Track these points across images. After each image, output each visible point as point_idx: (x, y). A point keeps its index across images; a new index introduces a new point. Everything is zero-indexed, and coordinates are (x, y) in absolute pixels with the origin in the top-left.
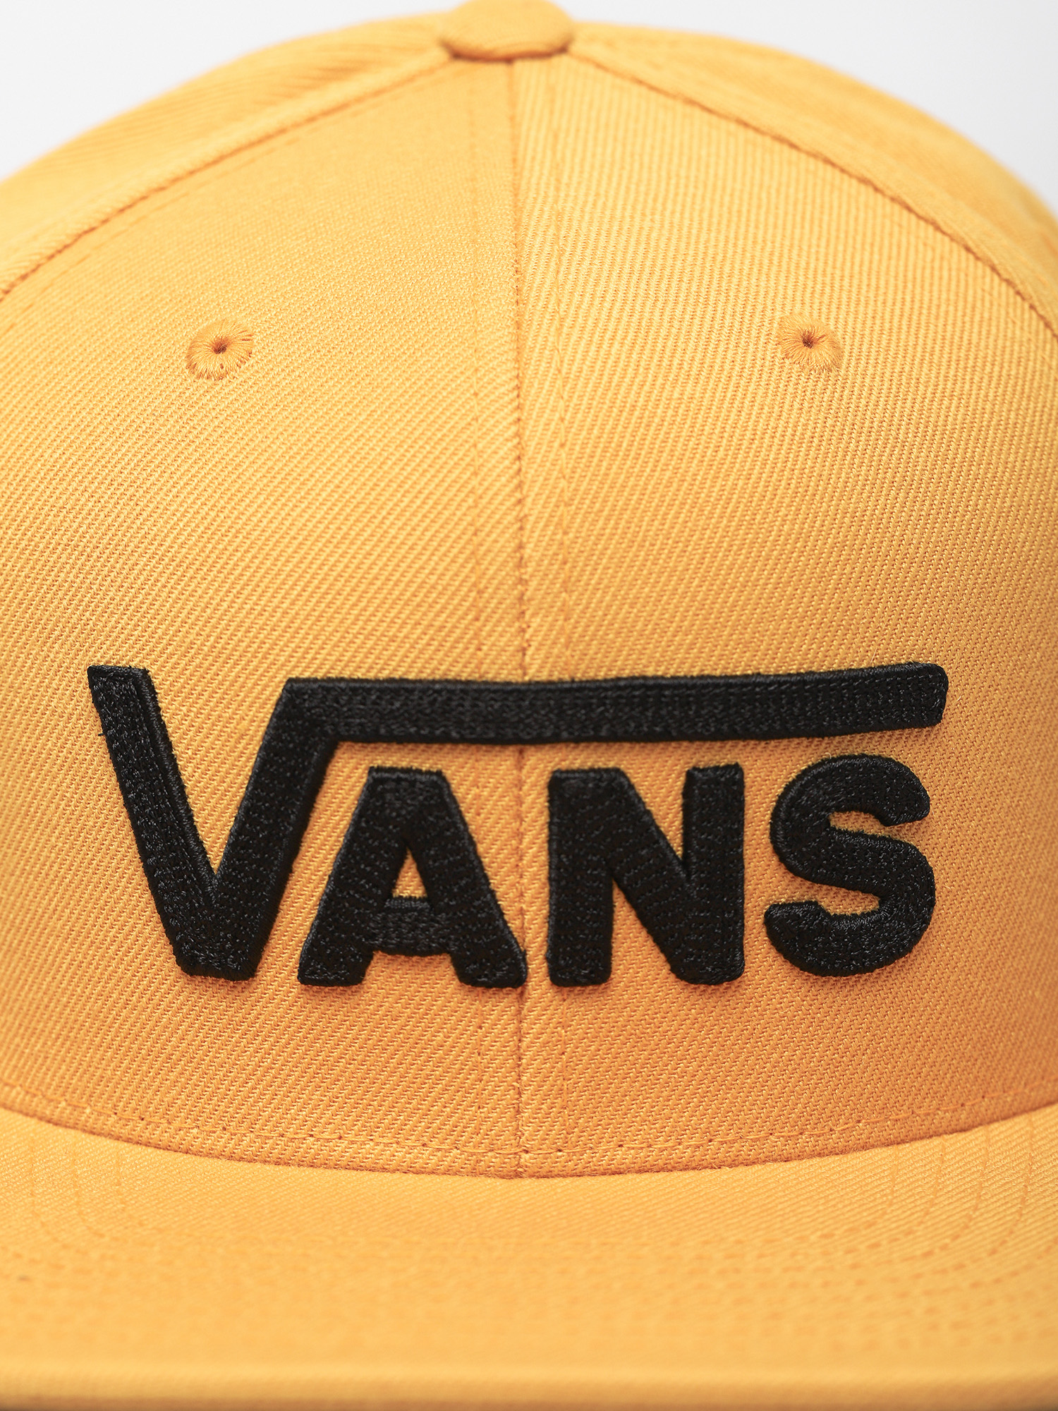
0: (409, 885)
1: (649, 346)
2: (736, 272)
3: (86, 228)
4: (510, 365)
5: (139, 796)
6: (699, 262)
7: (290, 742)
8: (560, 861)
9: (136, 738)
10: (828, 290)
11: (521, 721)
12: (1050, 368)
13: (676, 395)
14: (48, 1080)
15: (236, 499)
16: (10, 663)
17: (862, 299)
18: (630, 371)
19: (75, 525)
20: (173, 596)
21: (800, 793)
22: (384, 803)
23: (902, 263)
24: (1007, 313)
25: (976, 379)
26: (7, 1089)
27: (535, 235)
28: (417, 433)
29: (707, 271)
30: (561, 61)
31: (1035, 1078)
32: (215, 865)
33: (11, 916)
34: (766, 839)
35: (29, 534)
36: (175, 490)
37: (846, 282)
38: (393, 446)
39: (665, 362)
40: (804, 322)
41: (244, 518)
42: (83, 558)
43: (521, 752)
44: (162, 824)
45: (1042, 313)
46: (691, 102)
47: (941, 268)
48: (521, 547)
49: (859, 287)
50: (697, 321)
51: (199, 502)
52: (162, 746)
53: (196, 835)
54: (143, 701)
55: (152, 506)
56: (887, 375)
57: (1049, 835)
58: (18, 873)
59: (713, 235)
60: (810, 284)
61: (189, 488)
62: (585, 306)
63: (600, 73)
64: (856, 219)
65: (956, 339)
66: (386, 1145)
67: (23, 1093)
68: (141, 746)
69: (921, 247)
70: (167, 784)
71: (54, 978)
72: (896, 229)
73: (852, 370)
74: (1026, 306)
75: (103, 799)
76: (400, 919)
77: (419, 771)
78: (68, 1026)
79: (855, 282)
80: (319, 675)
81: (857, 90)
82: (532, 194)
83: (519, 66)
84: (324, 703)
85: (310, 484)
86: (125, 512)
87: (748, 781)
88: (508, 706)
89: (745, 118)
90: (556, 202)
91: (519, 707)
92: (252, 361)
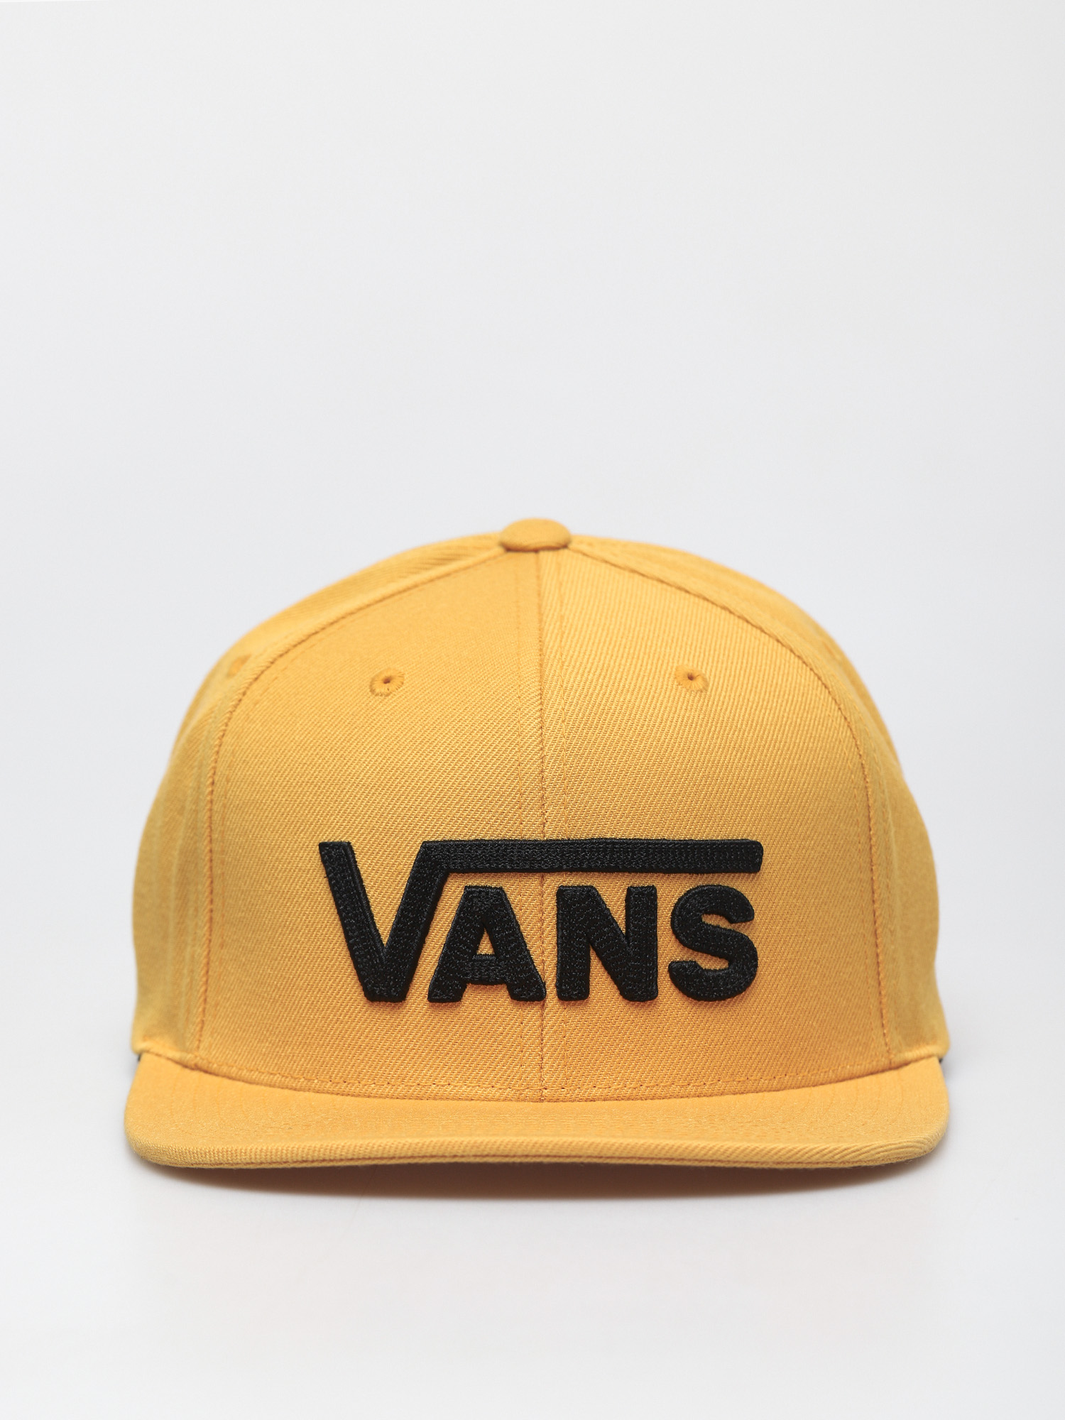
0: (485, 948)
1: (608, 676)
2: (654, 645)
3: (313, 631)
4: (537, 684)
5: (345, 907)
6: (635, 640)
7: (424, 874)
8: (563, 934)
9: (345, 877)
10: (702, 655)
11: (542, 859)
12: (820, 699)
13: (622, 700)
14: (294, 1068)
15: (397, 753)
16: (276, 846)
17: (720, 660)
18: (598, 687)
19: (312, 772)
20: (364, 804)
21: (687, 901)
22: (472, 904)
23: (742, 645)
24: (798, 672)
25: (780, 701)
26: (272, 1076)
27: (550, 625)
28: (489, 717)
29: (639, 643)
30: (565, 552)
31: (814, 1069)
32: (385, 941)
33: (275, 982)
34: (669, 926)
35: (288, 778)
36: (364, 751)
37: (712, 652)
38: (477, 724)
39: (616, 684)
40: (690, 667)
41: (401, 762)
42: (316, 788)
43: (542, 877)
44: (357, 921)
45: (824, 682)
46: (633, 571)
47: (763, 649)
48: (542, 771)
49: (719, 655)
50: (633, 666)
51: (377, 756)
52: (357, 881)
53: (375, 926)
54: (348, 858)
55: (352, 759)
56: (732, 696)
57: (820, 939)
58: (279, 958)
59: (642, 628)
60: (693, 652)
61: (372, 749)
62: (575, 657)
63: (585, 558)
64: (719, 625)
65: (770, 682)
66: (473, 1087)
67: (280, 1077)
68: (347, 881)
69: (753, 639)
70: (360, 900)
71: (298, 1012)
72: (740, 631)
73: (713, 693)
74: (808, 669)
75: (326, 913)
76: (480, 965)
77: (490, 888)
78: (306, 1037)
79: (717, 653)
80: (440, 839)
81: (725, 571)
82: (548, 608)
83: (542, 554)
84: (442, 852)
85: (435, 744)
86: (339, 763)
87: (659, 895)
88: (536, 852)
89: (662, 578)
90: (561, 610)
91: (541, 852)
92: (404, 687)
